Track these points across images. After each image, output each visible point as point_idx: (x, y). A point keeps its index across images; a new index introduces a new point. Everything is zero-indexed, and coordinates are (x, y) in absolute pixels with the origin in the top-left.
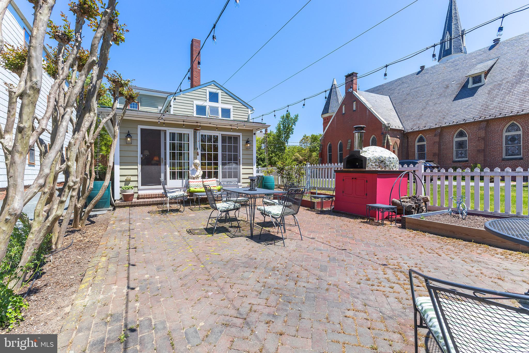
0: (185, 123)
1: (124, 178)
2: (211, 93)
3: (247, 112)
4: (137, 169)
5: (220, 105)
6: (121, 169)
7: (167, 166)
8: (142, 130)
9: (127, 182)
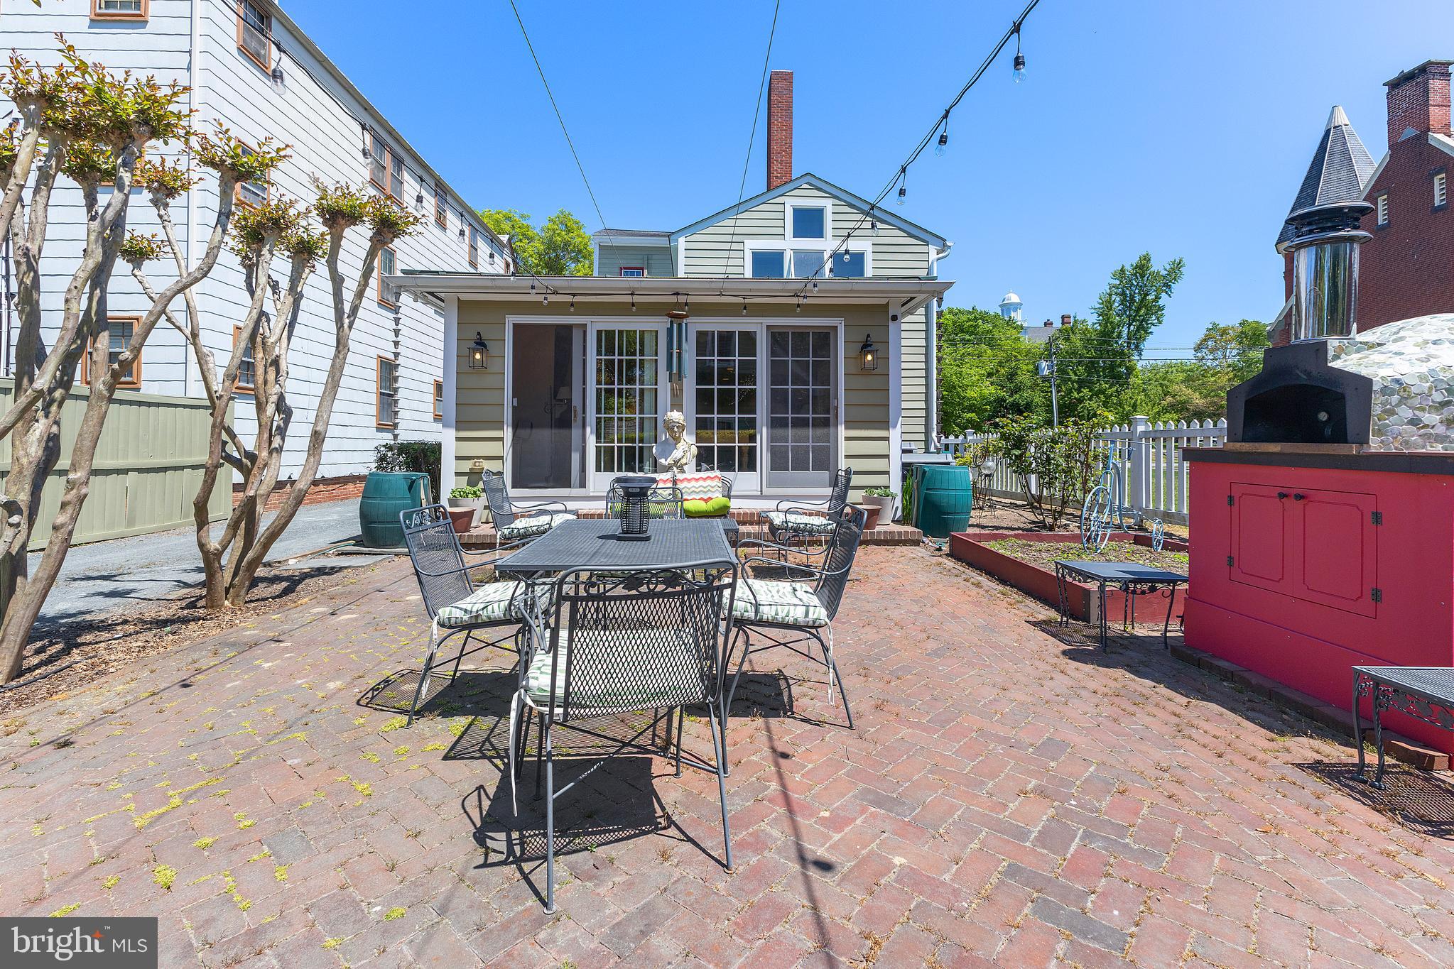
1: (466, 466)
2: (799, 214)
3: (924, 257)
4: (502, 439)
5: (827, 245)
6: (458, 439)
7: (588, 430)
8: (516, 327)
9: (474, 477)
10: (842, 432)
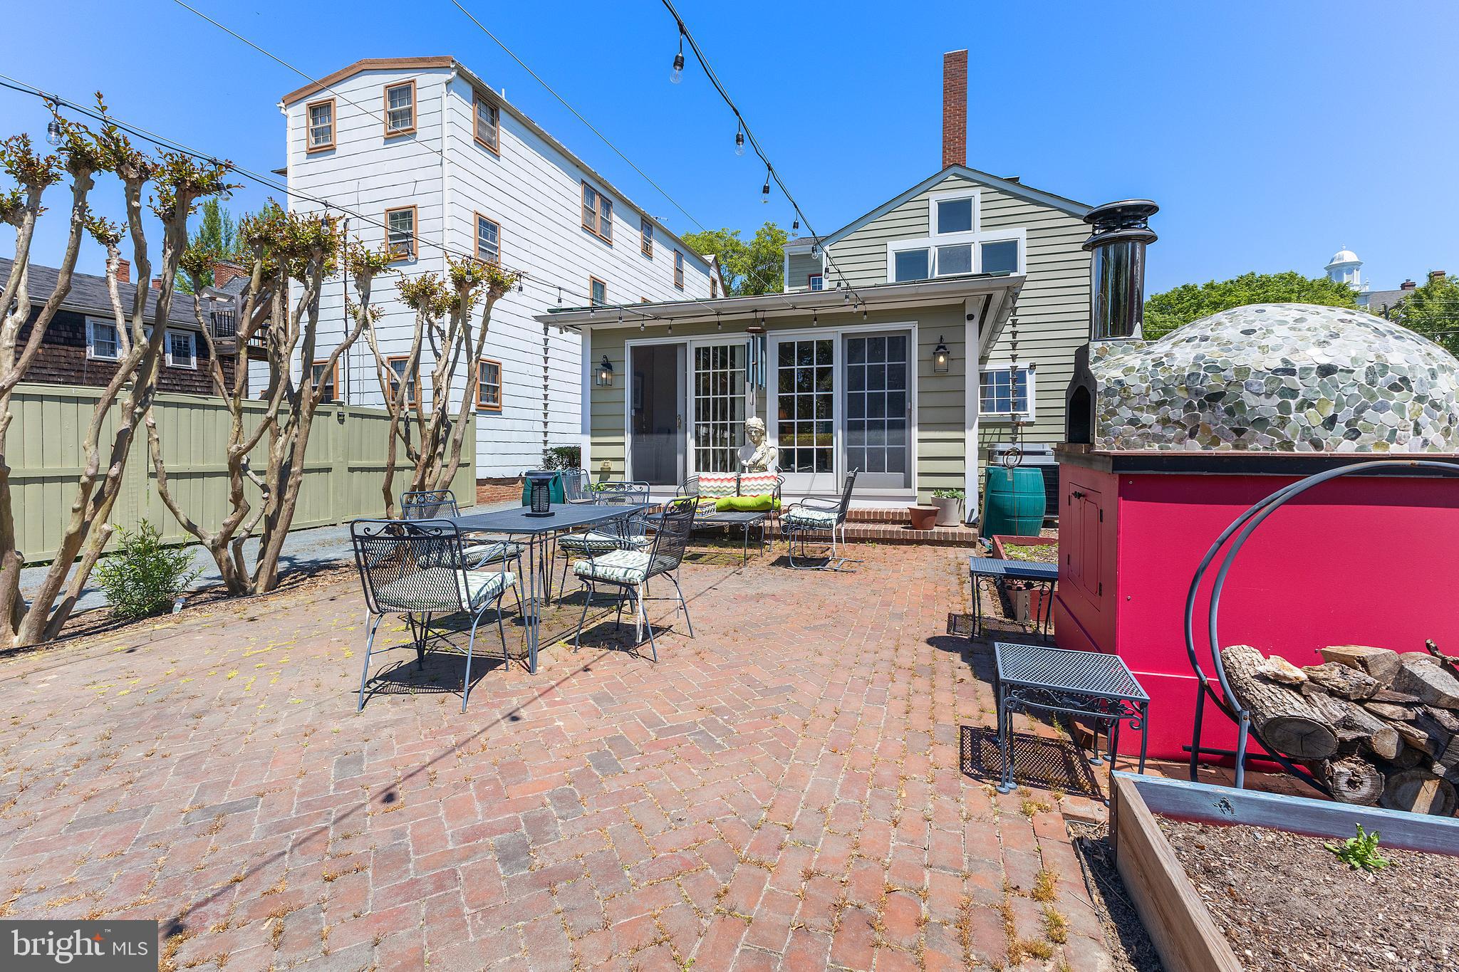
0: (722, 318)
1: (598, 466)
2: (944, 207)
4: (623, 444)
5: (976, 238)
6: (593, 444)
7: (689, 435)
9: (605, 475)
10: (915, 433)
